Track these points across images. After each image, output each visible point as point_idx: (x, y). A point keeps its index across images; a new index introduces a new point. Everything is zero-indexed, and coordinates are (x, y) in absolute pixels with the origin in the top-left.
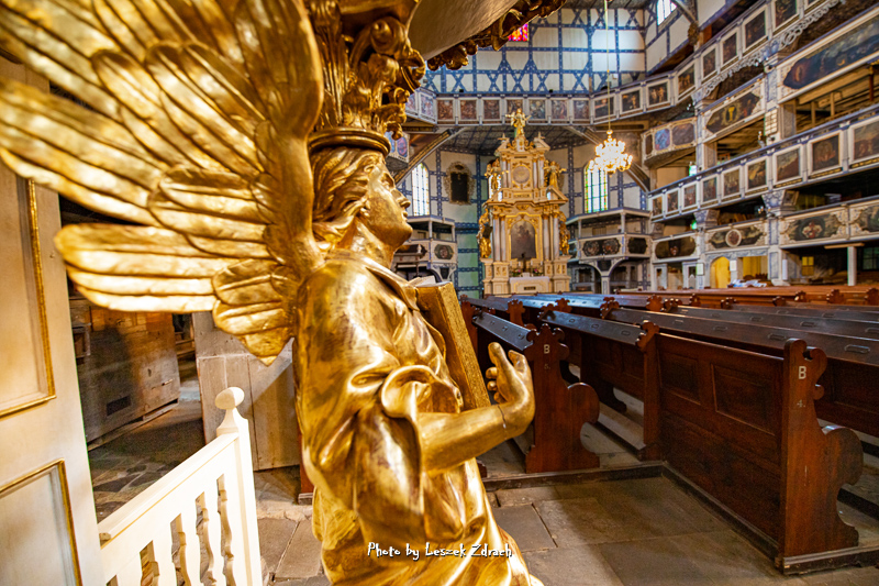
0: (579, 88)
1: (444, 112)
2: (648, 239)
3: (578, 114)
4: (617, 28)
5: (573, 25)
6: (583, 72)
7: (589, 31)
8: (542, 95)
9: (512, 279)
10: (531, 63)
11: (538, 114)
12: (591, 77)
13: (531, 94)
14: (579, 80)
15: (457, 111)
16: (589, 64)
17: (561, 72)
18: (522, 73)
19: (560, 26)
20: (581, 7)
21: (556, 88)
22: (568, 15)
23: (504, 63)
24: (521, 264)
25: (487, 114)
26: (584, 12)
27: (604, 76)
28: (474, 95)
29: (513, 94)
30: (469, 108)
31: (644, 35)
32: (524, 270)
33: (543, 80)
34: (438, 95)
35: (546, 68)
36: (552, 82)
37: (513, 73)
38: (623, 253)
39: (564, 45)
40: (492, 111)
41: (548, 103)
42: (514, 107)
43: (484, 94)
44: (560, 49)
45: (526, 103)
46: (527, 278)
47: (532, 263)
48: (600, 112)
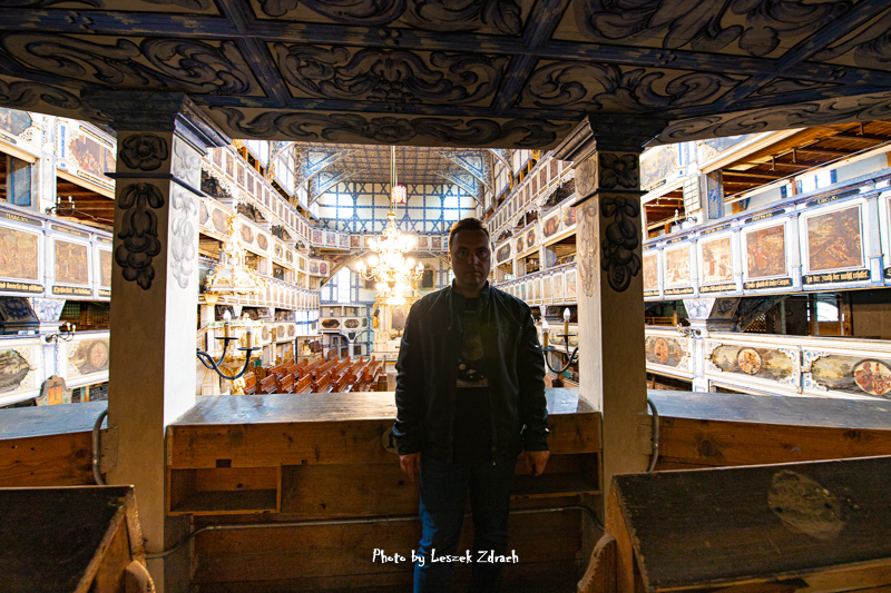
0: (435, 230)
1: (354, 243)
3: (434, 245)
4: (459, 196)
5: (432, 194)
6: (438, 221)
7: (442, 197)
9: (390, 342)
10: (407, 215)
12: (443, 224)
14: (435, 225)
15: (362, 242)
16: (442, 216)
17: (425, 221)
18: (401, 221)
19: (424, 195)
20: (437, 184)
21: (422, 230)
22: (430, 189)
24: (396, 333)
26: (439, 186)
28: (373, 233)
33: (414, 225)
34: (351, 233)
35: (415, 218)
36: (419, 226)
37: (396, 221)
39: (427, 205)
43: (379, 233)
44: (425, 208)
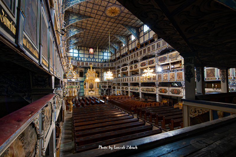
0: (101, 61)
1: (78, 64)
2: (112, 86)
3: (101, 66)
4: (108, 53)
5: (101, 52)
7: (103, 53)
8: (95, 62)
9: (89, 92)
10: (94, 57)
11: (95, 65)
12: (103, 60)
13: (93, 62)
14: (101, 60)
15: (81, 64)
16: (103, 58)
18: (92, 58)
19: (99, 52)
21: (98, 61)
22: (100, 50)
23: (89, 57)
24: (91, 89)
25: (86, 65)
26: (103, 50)
27: (105, 60)
28: (84, 61)
29: (90, 62)
30: (83, 64)
31: (112, 54)
32: (91, 90)
33: (95, 60)
34: (77, 61)
35: (96, 58)
36: (97, 60)
37: (91, 58)
38: (107, 88)
40: (87, 64)
41: (96, 63)
42: (91, 64)
43: (86, 61)
44: (98, 55)
45: (93, 63)
46: (92, 92)
47: (93, 89)
48: (104, 66)
